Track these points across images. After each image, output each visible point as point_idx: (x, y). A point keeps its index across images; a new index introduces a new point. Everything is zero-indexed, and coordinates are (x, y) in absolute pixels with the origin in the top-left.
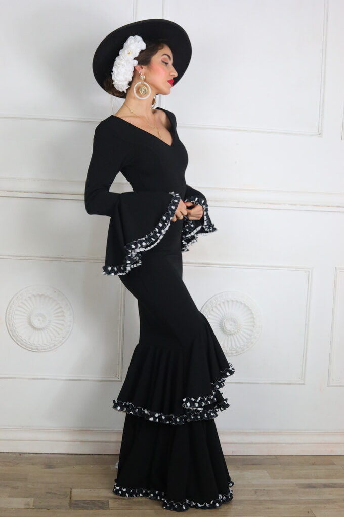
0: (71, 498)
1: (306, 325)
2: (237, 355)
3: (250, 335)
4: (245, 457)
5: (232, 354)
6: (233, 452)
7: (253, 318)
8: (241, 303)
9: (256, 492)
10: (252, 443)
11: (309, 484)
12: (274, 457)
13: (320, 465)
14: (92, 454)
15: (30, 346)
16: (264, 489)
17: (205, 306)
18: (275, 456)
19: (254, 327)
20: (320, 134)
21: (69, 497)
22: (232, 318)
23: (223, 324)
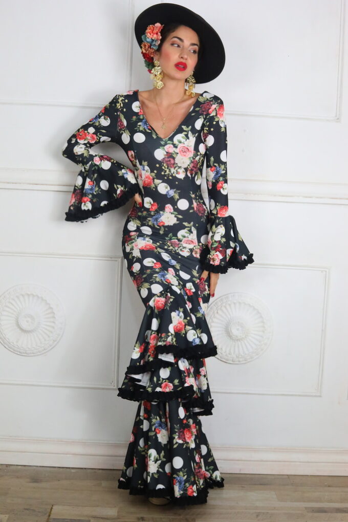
0: (49, 516)
1: (322, 330)
2: (245, 363)
3: (260, 342)
4: (253, 476)
5: (239, 361)
6: (240, 470)
7: (263, 322)
8: (249, 305)
9: (257, 516)
10: (262, 461)
11: (320, 508)
12: (287, 477)
13: (336, 487)
14: (85, 469)
15: (19, 350)
16: (268, 513)
18: (288, 475)
19: (263, 332)
20: (338, 119)
21: (48, 514)
22: (239, 322)
23: (229, 329)
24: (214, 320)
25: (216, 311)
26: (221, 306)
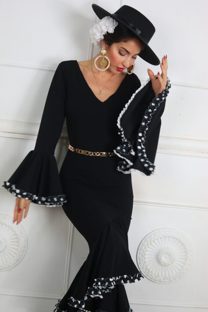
2: (169, 283)
3: (182, 267)
5: (165, 282)
7: (186, 252)
8: (177, 239)
17: (144, 240)
19: (186, 260)
22: (167, 252)
23: (160, 257)
24: (148, 249)
25: (150, 243)
26: (154, 239)
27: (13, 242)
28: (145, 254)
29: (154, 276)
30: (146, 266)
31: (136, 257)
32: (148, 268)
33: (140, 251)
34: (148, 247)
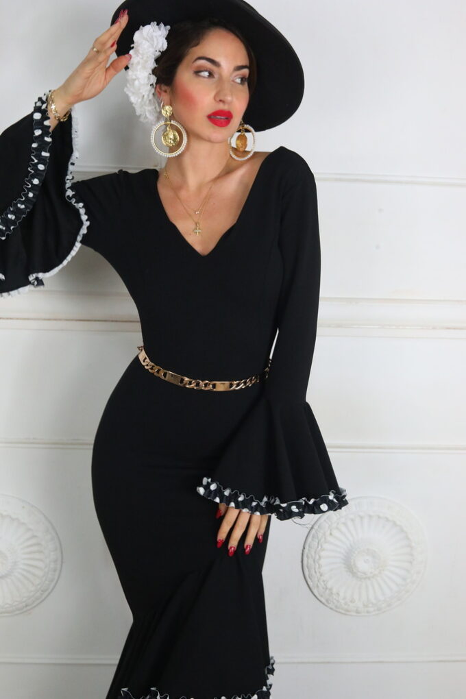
2: (377, 614)
3: (404, 579)
5: (368, 612)
7: (410, 546)
8: (387, 520)
19: (411, 562)
22: (368, 550)
23: (352, 561)
24: (326, 546)
25: (328, 533)
26: (338, 524)
27: (30, 553)
28: (320, 557)
29: (342, 602)
30: (324, 581)
31: (300, 564)
32: (329, 585)
33: (309, 550)
34: (326, 542)
